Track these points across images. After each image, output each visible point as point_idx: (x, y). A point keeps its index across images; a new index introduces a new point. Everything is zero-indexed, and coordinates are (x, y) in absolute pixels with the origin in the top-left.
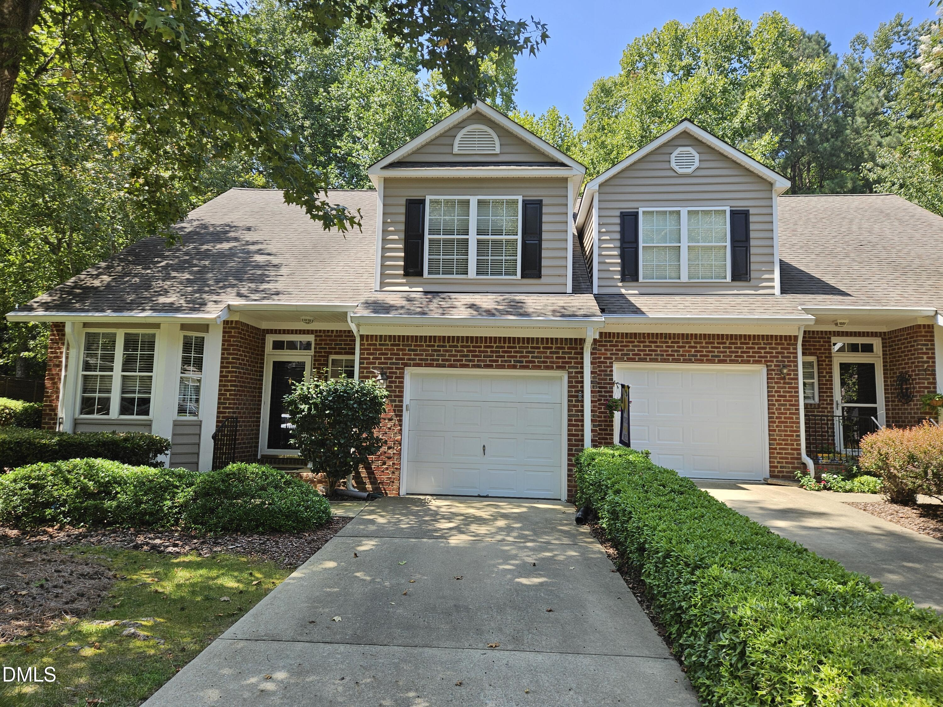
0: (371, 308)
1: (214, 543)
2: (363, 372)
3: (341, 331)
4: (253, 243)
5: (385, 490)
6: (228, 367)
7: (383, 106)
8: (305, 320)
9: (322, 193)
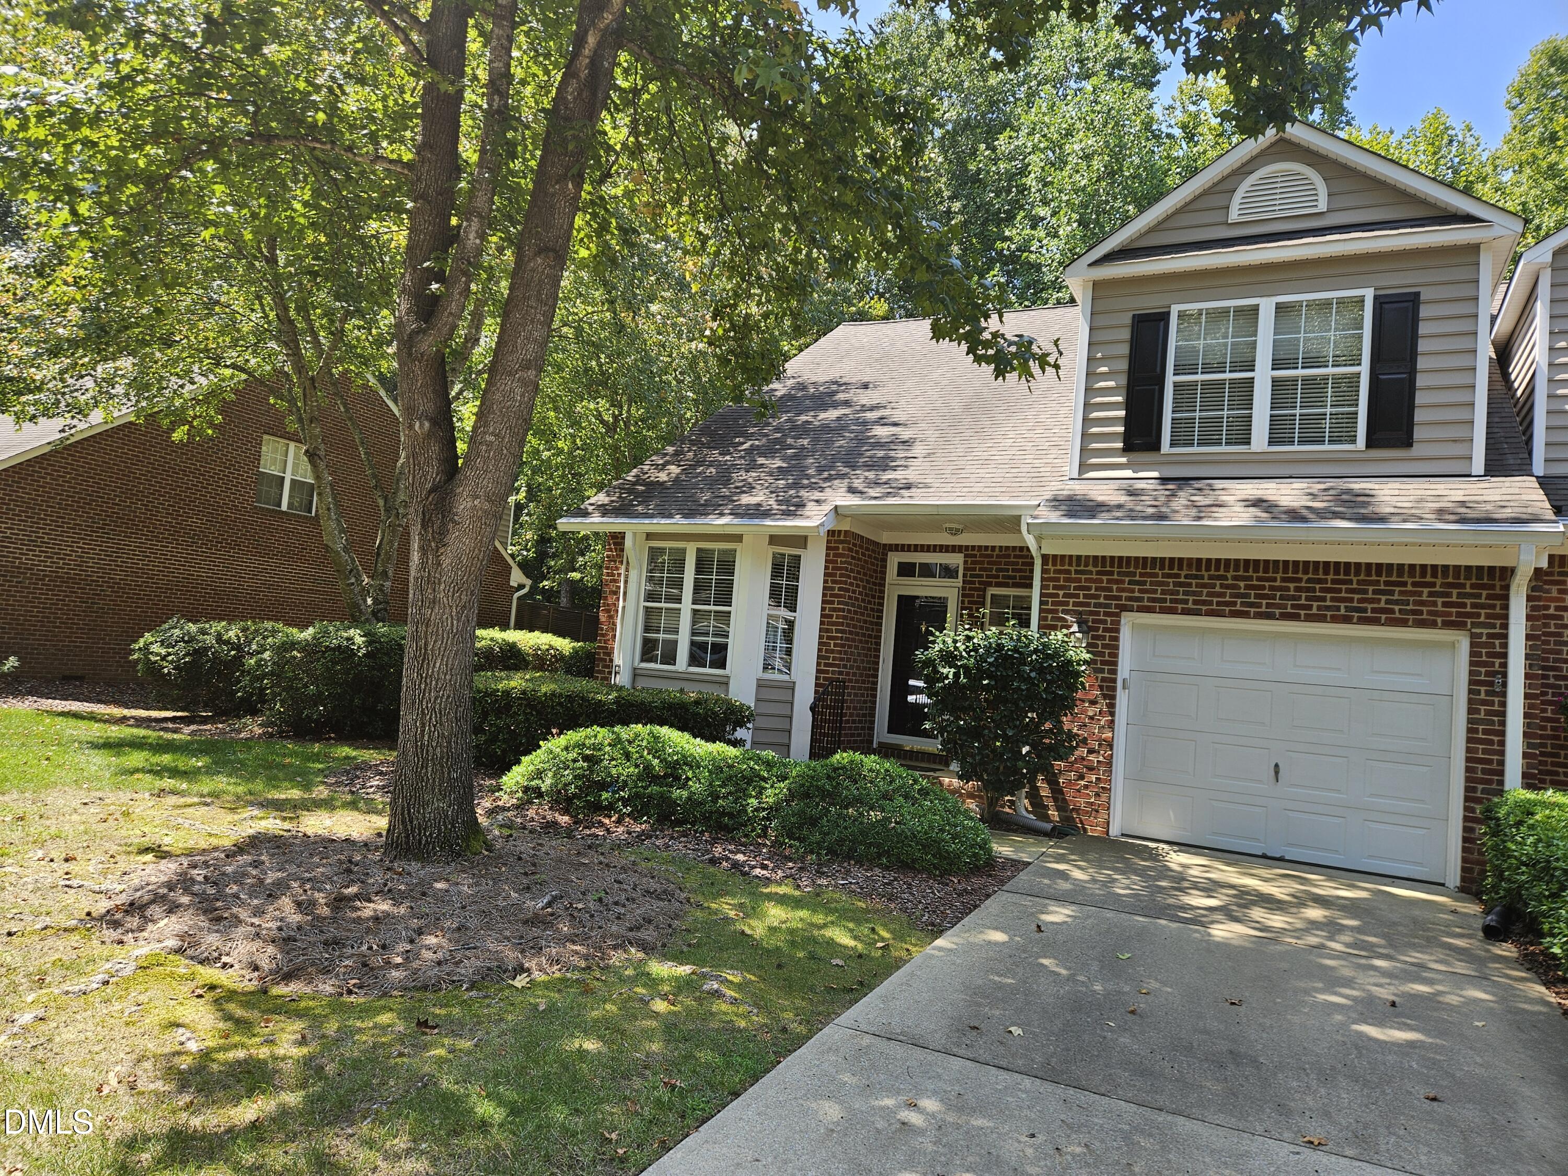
0: (1063, 507)
1: (817, 872)
2: (1045, 619)
3: (1007, 548)
4: (872, 409)
5: (1082, 823)
6: (832, 602)
7: (1087, 157)
8: (951, 529)
9: (995, 317)
